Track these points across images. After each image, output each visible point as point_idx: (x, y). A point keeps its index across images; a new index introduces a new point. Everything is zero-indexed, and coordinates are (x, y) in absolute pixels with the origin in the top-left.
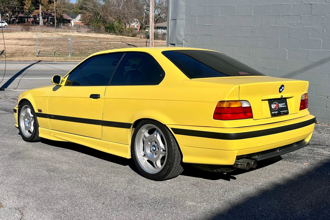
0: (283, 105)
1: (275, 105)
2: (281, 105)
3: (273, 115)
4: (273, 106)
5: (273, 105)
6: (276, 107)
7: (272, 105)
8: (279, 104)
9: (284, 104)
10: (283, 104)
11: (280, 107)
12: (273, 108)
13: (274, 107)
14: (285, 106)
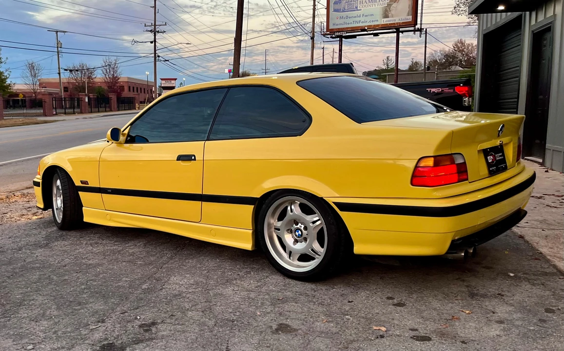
1: (492, 157)
4: (490, 158)
6: (493, 160)
7: (488, 157)
8: (496, 155)
9: (501, 154)
11: (497, 159)
12: (489, 161)
13: (491, 161)
14: (503, 157)
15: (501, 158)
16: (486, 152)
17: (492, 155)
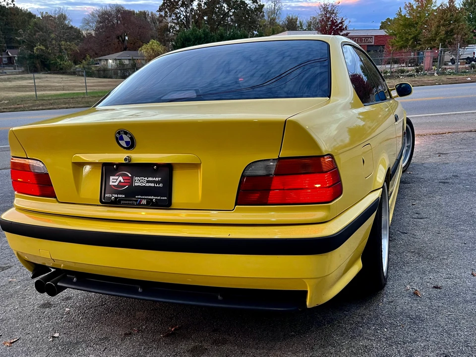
0: (148, 182)
1: (121, 179)
2: (140, 182)
3: (106, 202)
4: (115, 180)
5: (117, 178)
6: (121, 184)
7: (111, 178)
8: (137, 178)
9: (157, 179)
10: (150, 179)
12: (111, 183)
13: (116, 184)
14: (161, 185)
15: (152, 185)
16: (108, 169)
17: (122, 175)
